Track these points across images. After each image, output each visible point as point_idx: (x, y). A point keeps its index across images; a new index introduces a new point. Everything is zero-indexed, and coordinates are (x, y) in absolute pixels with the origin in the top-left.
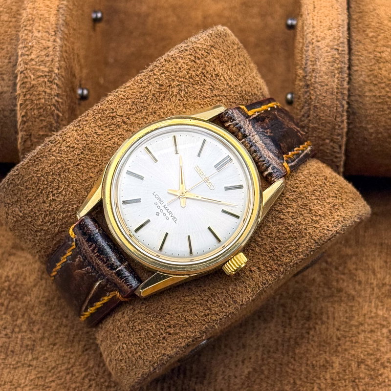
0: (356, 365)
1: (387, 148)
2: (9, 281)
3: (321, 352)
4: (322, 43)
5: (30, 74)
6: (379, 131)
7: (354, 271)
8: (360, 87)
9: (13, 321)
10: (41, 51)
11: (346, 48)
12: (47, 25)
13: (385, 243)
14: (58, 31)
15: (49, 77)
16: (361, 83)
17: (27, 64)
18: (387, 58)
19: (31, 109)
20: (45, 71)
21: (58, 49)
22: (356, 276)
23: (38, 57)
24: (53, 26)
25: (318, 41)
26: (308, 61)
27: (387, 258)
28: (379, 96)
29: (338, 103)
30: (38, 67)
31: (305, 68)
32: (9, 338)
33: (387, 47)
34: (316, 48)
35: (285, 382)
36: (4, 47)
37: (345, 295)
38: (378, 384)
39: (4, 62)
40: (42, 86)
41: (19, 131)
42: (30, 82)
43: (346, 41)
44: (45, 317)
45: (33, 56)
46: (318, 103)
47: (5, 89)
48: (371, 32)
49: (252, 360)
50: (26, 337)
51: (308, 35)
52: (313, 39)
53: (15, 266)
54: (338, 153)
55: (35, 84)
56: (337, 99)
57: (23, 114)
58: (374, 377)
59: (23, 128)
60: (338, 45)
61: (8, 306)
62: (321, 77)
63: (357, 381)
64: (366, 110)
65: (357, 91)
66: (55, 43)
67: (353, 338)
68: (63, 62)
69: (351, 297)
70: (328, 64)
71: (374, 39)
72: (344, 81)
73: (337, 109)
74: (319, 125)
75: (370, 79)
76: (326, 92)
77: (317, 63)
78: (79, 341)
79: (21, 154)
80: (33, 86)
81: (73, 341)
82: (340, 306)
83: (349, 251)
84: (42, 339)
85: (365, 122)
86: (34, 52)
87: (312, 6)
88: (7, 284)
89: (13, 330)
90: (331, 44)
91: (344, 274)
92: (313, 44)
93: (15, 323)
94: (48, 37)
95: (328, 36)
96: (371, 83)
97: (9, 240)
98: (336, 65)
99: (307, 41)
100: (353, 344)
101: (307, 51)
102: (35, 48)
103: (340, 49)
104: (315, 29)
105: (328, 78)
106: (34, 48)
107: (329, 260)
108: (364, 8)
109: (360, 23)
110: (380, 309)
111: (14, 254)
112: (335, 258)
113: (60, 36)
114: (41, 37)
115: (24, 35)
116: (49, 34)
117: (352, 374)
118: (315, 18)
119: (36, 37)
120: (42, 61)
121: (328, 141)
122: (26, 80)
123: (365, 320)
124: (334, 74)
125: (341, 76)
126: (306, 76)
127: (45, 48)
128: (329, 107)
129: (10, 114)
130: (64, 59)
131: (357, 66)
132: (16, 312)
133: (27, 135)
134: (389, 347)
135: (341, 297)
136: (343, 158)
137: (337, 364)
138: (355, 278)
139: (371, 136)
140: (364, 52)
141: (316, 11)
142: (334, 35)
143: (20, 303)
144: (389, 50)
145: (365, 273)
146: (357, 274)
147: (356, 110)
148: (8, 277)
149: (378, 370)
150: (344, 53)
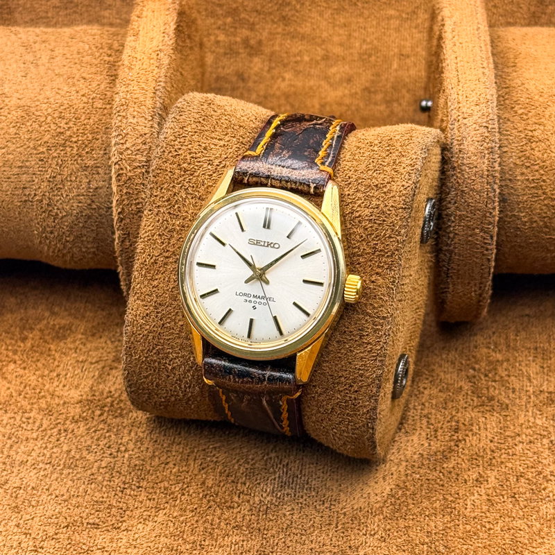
0: (515, 480)
1: (543, 239)
2: (111, 397)
3: (474, 466)
4: (469, 120)
6: (534, 220)
7: (506, 378)
8: (510, 170)
11: (496, 126)
13: (540, 347)
16: (512, 165)
17: (121, 154)
18: (540, 137)
22: (509, 383)
25: (465, 118)
26: (453, 141)
27: (543, 363)
28: (533, 180)
29: (489, 187)
32: (114, 457)
33: (540, 125)
34: (462, 126)
37: (497, 404)
38: (541, 499)
39: (99, 154)
41: (115, 229)
43: (496, 117)
44: (154, 434)
46: (466, 187)
47: (101, 184)
48: (521, 108)
49: (395, 477)
50: (133, 457)
51: (453, 112)
52: (459, 116)
54: (489, 244)
55: (132, 176)
56: (488, 183)
57: (120, 210)
58: (536, 492)
59: (120, 226)
60: (487, 122)
62: (469, 158)
63: (517, 496)
64: (518, 196)
65: (507, 175)
67: (509, 450)
69: (504, 406)
70: (477, 143)
71: (525, 117)
72: (495, 162)
73: (487, 194)
74: (467, 212)
75: (522, 161)
76: (475, 175)
77: (464, 142)
78: (195, 460)
80: (129, 179)
81: (188, 459)
82: (493, 416)
83: (499, 357)
85: (517, 210)
87: (456, 79)
88: (109, 400)
89: (119, 448)
90: (480, 120)
91: (495, 381)
92: (458, 121)
95: (475, 112)
96: (523, 165)
97: (109, 353)
98: (485, 144)
99: (452, 119)
100: (510, 457)
101: (452, 129)
102: (131, 135)
103: (490, 126)
104: (460, 105)
105: (477, 159)
106: (129, 136)
108: (511, 83)
109: (506, 99)
110: (539, 418)
112: (483, 364)
115: (118, 121)
117: (511, 490)
118: (460, 93)
121: (477, 231)
123: (522, 430)
124: (483, 154)
125: (491, 156)
126: (452, 157)
128: (478, 192)
131: (506, 146)
133: (125, 234)
134: (551, 459)
135: (492, 406)
136: (495, 251)
137: (493, 478)
138: (508, 385)
139: (525, 225)
140: (513, 131)
141: (461, 85)
142: (482, 111)
143: (125, 420)
144: (542, 128)
145: (520, 380)
146: (510, 381)
147: (507, 197)
148: (111, 392)
149: (541, 484)
150: (494, 130)
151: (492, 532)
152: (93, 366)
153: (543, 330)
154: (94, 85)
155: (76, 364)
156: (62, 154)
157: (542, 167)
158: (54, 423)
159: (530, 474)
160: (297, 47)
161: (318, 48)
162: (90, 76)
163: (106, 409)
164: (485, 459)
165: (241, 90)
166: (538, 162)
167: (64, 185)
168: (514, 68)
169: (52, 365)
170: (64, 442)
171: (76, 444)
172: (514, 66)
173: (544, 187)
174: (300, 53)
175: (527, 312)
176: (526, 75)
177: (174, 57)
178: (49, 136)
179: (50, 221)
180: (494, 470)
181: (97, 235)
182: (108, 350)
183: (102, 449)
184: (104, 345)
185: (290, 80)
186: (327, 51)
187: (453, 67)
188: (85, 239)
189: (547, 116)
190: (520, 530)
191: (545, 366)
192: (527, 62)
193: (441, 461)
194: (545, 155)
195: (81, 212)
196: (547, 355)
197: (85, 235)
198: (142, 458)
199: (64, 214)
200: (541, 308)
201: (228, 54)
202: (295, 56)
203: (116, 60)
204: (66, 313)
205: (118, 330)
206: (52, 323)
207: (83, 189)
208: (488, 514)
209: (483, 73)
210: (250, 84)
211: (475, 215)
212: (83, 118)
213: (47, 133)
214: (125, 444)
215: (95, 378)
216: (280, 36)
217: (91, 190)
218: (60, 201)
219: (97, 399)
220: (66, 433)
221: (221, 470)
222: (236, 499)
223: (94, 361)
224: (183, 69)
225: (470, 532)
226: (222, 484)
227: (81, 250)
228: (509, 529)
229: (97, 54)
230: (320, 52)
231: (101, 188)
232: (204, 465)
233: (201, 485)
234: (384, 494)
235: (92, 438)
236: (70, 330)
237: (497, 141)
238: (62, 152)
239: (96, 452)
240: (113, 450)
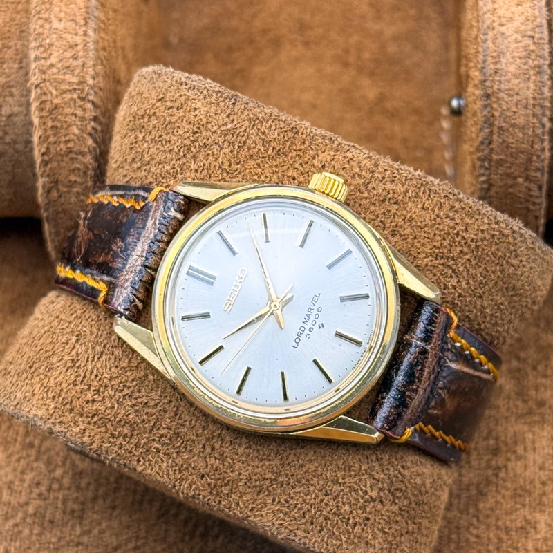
3: (518, 506)
4: (508, 28)
5: (51, 88)
9: (50, 472)
10: (66, 51)
11: (546, 35)
12: (72, 8)
14: (89, 18)
15: (80, 92)
17: (44, 72)
19: (55, 143)
20: (74, 83)
21: (91, 46)
23: (61, 61)
24: (82, 10)
25: (502, 25)
26: (487, 57)
29: (535, 121)
30: (61, 77)
31: (483, 68)
32: (45, 499)
34: (498, 36)
36: (10, 44)
39: (12, 68)
40: (70, 107)
41: (39, 176)
42: (51, 100)
43: (545, 22)
45: (53, 60)
46: (505, 122)
47: (16, 109)
50: (70, 498)
51: (486, 16)
52: (494, 21)
54: (537, 197)
55: (60, 104)
56: (534, 115)
57: (43, 150)
59: (45, 171)
60: (533, 29)
61: (40, 447)
62: (509, 81)
66: (85, 38)
68: (100, 67)
70: (518, 60)
72: (543, 86)
73: (534, 131)
74: (506, 156)
76: (517, 105)
77: (502, 59)
79: (45, 211)
80: (56, 108)
84: (95, 499)
86: (55, 54)
89: (50, 486)
90: (522, 28)
92: (493, 29)
93: (52, 476)
94: (75, 29)
95: (516, 16)
98: (531, 62)
99: (485, 26)
101: (485, 41)
102: (56, 46)
104: (496, 6)
105: (520, 83)
106: (54, 48)
107: (522, 355)
112: (530, 352)
113: (93, 26)
114: (65, 29)
115: (37, 27)
116: (77, 24)
119: (56, 29)
120: (68, 67)
121: (520, 180)
122: (44, 98)
124: (528, 76)
125: (539, 78)
126: (485, 81)
127: (71, 47)
128: (523, 128)
129: (26, 147)
130: (102, 61)
132: (53, 457)
133: (51, 182)
135: (543, 415)
150: (542, 41)
217: (4, 118)
231: (16, 115)
235: (15, 470)
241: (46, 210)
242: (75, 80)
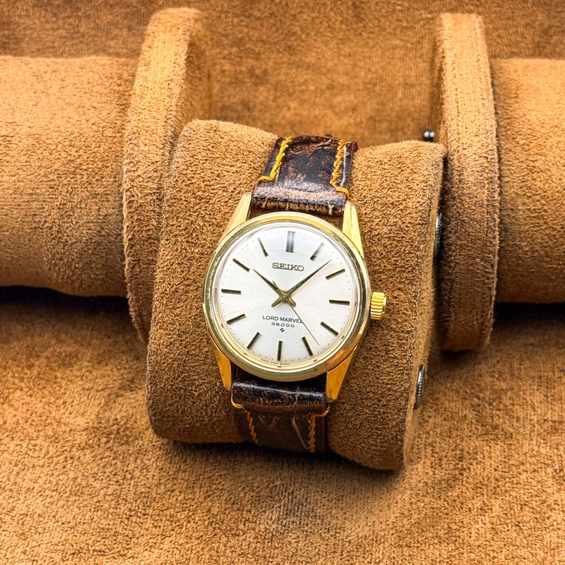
0: (519, 508)
1: (545, 268)
2: (117, 424)
3: (478, 495)
5: (137, 192)
6: (536, 249)
7: (510, 407)
8: (512, 200)
11: (496, 156)
12: (154, 137)
13: (544, 376)
14: (166, 143)
15: (158, 194)
16: (513, 195)
17: (133, 181)
18: (541, 167)
19: (139, 231)
20: (154, 188)
22: (513, 412)
23: (145, 173)
24: (161, 138)
25: (465, 149)
26: (453, 171)
27: (547, 392)
28: (534, 210)
29: (489, 216)
30: (145, 184)
31: (451, 178)
32: (120, 485)
33: (541, 155)
34: (462, 156)
35: (439, 528)
36: (108, 165)
37: (502, 433)
38: (545, 528)
39: (109, 181)
40: (150, 205)
41: (126, 256)
42: (137, 201)
43: (495, 147)
44: (160, 462)
45: (139, 172)
46: (466, 217)
47: (110, 211)
48: (522, 139)
49: (399, 505)
50: (139, 484)
51: (454, 142)
52: (459, 146)
53: (124, 409)
54: (490, 273)
55: (143, 203)
56: (488, 213)
57: (130, 237)
58: (540, 521)
59: (130, 252)
60: (486, 152)
62: (469, 188)
63: (521, 525)
64: (520, 225)
65: (509, 205)
66: (163, 157)
67: (513, 479)
69: (508, 435)
70: (476, 173)
71: (527, 148)
72: (495, 192)
73: (488, 224)
74: (468, 241)
75: (524, 191)
76: (475, 205)
77: (464, 172)
78: (200, 487)
80: (141, 206)
81: (193, 487)
82: (497, 444)
83: (504, 385)
85: (518, 239)
86: (141, 168)
87: (456, 110)
88: (115, 427)
89: (125, 476)
90: (479, 151)
91: (499, 410)
92: (458, 151)
94: (156, 151)
95: (475, 143)
96: (524, 195)
97: (115, 380)
98: (485, 174)
99: (452, 150)
100: (514, 486)
103: (490, 157)
104: (460, 136)
105: (477, 189)
106: (140, 164)
107: (481, 395)
108: (513, 113)
109: (509, 130)
110: (543, 447)
111: (122, 395)
112: (488, 393)
114: (149, 150)
115: (129, 149)
116: (157, 148)
117: (515, 518)
118: (460, 124)
119: (143, 151)
120: (150, 177)
121: (478, 260)
122: (132, 199)
123: (526, 459)
124: (483, 184)
125: (491, 186)
126: (452, 188)
127: (153, 163)
128: (479, 222)
131: (508, 177)
133: (135, 260)
134: (555, 488)
135: (497, 435)
136: (496, 279)
137: (498, 507)
138: (512, 414)
139: (526, 255)
140: (515, 162)
141: (461, 116)
142: (482, 142)
143: (131, 448)
144: (543, 158)
145: (524, 409)
146: (514, 409)
147: (509, 226)
148: (117, 420)
149: (545, 513)
150: (493, 160)
151: (496, 560)
152: (99, 394)
153: (547, 360)
154: (104, 113)
155: (82, 392)
156: (72, 182)
157: (543, 198)
158: (61, 450)
159: (534, 503)
160: (303, 76)
161: (323, 77)
162: (101, 105)
163: (113, 436)
164: (490, 488)
165: (246, 118)
166: (539, 192)
167: (74, 213)
168: (515, 99)
169: (58, 392)
170: (70, 469)
171: (82, 471)
172: (516, 97)
173: (546, 217)
174: (305, 82)
175: (531, 340)
176: (528, 106)
177: (184, 87)
178: (59, 164)
179: (60, 248)
180: (498, 499)
181: (106, 262)
182: (114, 378)
183: (109, 476)
184: (110, 372)
185: (295, 109)
186: (333, 81)
187: (454, 99)
188: (94, 265)
189: (548, 147)
190: (524, 558)
191: (549, 395)
192: (529, 94)
193: (446, 489)
194: (547, 185)
195: (91, 239)
196: (551, 384)
197: (94, 262)
198: (148, 485)
199: (74, 240)
200: (546, 337)
201: (233, 83)
202: (300, 85)
203: (126, 89)
204: (72, 341)
205: (124, 358)
206: (58, 351)
207: (93, 216)
208: (492, 543)
209: (483, 104)
210: (256, 113)
211: (475, 244)
212: (93, 146)
213: (58, 160)
214: (131, 471)
215: (101, 405)
216: (285, 65)
217: (101, 217)
218: (70, 228)
219: (103, 426)
220: (72, 460)
221: (226, 498)
222: (241, 526)
223: (100, 389)
224: (192, 99)
225: (474, 560)
226: (228, 512)
227: (90, 277)
228: (513, 558)
229: (107, 84)
230: (325, 81)
231: (111, 215)
232: (210, 493)
233: (207, 512)
234: (388, 523)
235: (98, 465)
236: (77, 357)
237: (497, 171)
238: (73, 180)
239: (102, 480)
240: (119, 478)
241: (131, 282)
242: (155, 186)
